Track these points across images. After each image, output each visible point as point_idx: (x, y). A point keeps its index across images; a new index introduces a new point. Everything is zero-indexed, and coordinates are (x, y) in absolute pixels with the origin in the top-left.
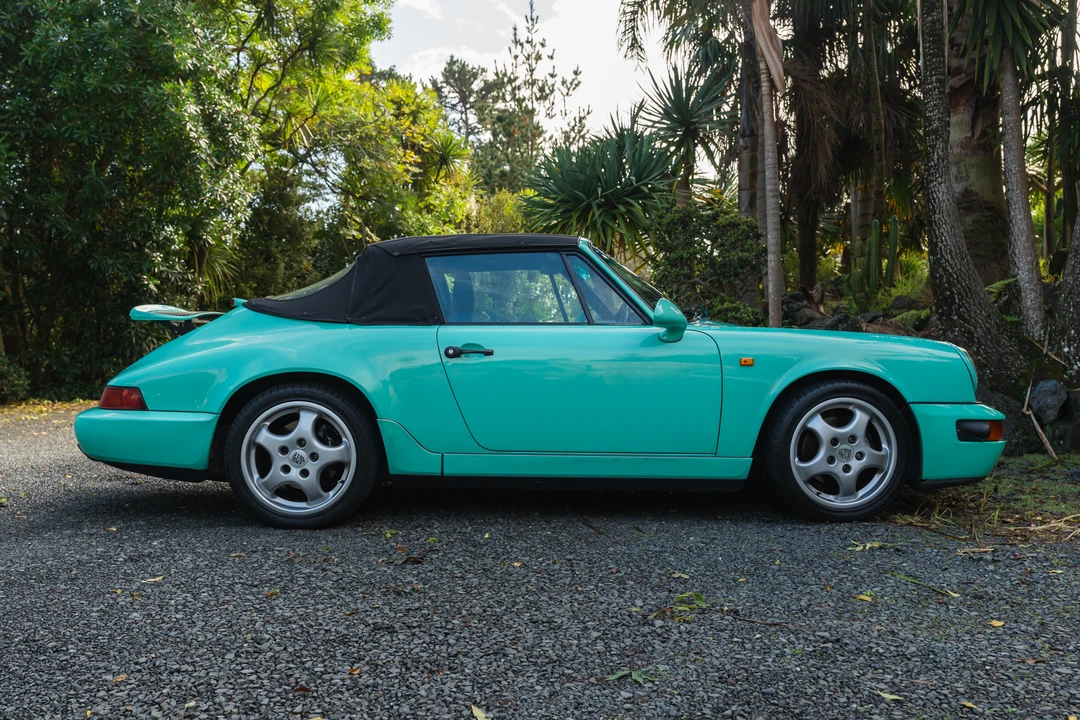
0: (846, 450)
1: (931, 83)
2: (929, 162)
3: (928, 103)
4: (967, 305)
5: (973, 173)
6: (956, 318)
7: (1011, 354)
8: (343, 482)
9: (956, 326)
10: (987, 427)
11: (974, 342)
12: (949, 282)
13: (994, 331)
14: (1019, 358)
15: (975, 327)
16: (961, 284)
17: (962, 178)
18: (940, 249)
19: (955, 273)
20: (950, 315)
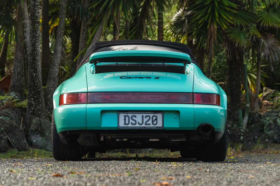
3: (36, 10)
9: (40, 104)
18: (38, 71)
20: (39, 99)
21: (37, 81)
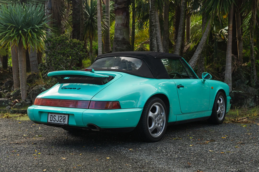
1: (153, 12)
2: (152, 33)
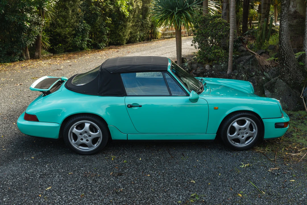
0: (243, 132)
2: (282, 14)
4: (288, 61)
5: (298, 5)
6: (285, 65)
7: (300, 76)
8: (99, 142)
10: (283, 125)
11: (289, 72)
12: (284, 54)
13: (296, 69)
14: (302, 77)
15: (290, 68)
16: (287, 54)
17: (294, 7)
18: (282, 43)
19: (286, 51)
20: (283, 63)
21: (281, 50)
